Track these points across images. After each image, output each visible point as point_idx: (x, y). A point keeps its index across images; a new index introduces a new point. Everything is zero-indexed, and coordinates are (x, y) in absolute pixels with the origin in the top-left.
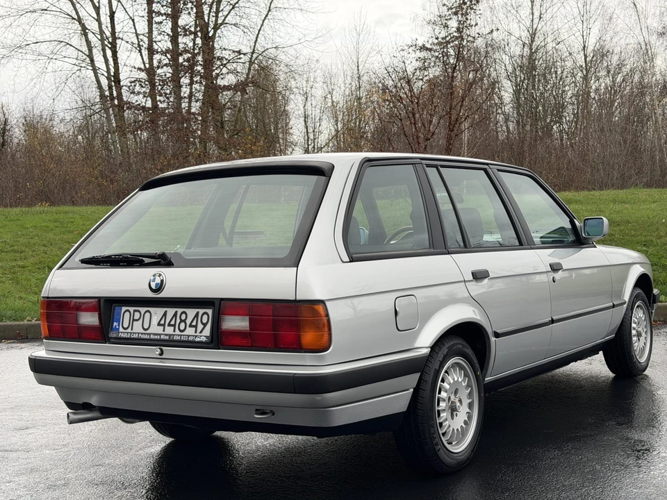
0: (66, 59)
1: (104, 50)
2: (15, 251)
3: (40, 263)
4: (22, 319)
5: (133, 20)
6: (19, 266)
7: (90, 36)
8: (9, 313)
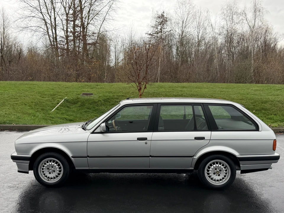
0: (40, 32)
1: (52, 30)
2: (15, 98)
3: (22, 102)
4: (12, 124)
5: (62, 20)
6: (16, 104)
7: (48, 25)
8: (8, 122)
